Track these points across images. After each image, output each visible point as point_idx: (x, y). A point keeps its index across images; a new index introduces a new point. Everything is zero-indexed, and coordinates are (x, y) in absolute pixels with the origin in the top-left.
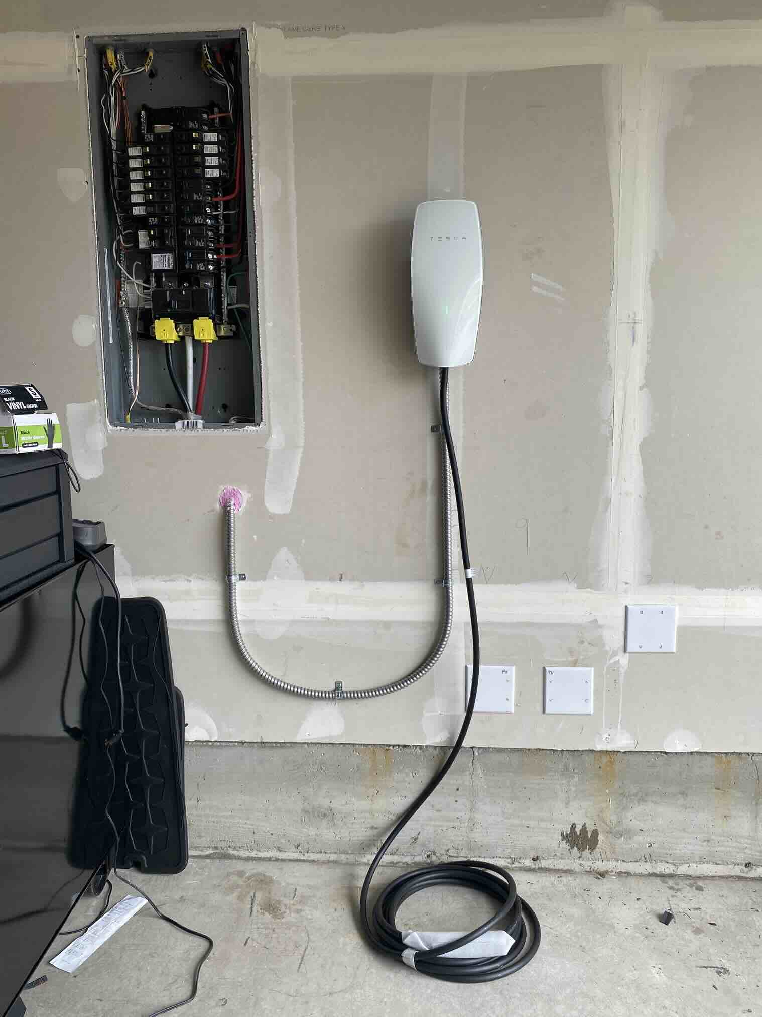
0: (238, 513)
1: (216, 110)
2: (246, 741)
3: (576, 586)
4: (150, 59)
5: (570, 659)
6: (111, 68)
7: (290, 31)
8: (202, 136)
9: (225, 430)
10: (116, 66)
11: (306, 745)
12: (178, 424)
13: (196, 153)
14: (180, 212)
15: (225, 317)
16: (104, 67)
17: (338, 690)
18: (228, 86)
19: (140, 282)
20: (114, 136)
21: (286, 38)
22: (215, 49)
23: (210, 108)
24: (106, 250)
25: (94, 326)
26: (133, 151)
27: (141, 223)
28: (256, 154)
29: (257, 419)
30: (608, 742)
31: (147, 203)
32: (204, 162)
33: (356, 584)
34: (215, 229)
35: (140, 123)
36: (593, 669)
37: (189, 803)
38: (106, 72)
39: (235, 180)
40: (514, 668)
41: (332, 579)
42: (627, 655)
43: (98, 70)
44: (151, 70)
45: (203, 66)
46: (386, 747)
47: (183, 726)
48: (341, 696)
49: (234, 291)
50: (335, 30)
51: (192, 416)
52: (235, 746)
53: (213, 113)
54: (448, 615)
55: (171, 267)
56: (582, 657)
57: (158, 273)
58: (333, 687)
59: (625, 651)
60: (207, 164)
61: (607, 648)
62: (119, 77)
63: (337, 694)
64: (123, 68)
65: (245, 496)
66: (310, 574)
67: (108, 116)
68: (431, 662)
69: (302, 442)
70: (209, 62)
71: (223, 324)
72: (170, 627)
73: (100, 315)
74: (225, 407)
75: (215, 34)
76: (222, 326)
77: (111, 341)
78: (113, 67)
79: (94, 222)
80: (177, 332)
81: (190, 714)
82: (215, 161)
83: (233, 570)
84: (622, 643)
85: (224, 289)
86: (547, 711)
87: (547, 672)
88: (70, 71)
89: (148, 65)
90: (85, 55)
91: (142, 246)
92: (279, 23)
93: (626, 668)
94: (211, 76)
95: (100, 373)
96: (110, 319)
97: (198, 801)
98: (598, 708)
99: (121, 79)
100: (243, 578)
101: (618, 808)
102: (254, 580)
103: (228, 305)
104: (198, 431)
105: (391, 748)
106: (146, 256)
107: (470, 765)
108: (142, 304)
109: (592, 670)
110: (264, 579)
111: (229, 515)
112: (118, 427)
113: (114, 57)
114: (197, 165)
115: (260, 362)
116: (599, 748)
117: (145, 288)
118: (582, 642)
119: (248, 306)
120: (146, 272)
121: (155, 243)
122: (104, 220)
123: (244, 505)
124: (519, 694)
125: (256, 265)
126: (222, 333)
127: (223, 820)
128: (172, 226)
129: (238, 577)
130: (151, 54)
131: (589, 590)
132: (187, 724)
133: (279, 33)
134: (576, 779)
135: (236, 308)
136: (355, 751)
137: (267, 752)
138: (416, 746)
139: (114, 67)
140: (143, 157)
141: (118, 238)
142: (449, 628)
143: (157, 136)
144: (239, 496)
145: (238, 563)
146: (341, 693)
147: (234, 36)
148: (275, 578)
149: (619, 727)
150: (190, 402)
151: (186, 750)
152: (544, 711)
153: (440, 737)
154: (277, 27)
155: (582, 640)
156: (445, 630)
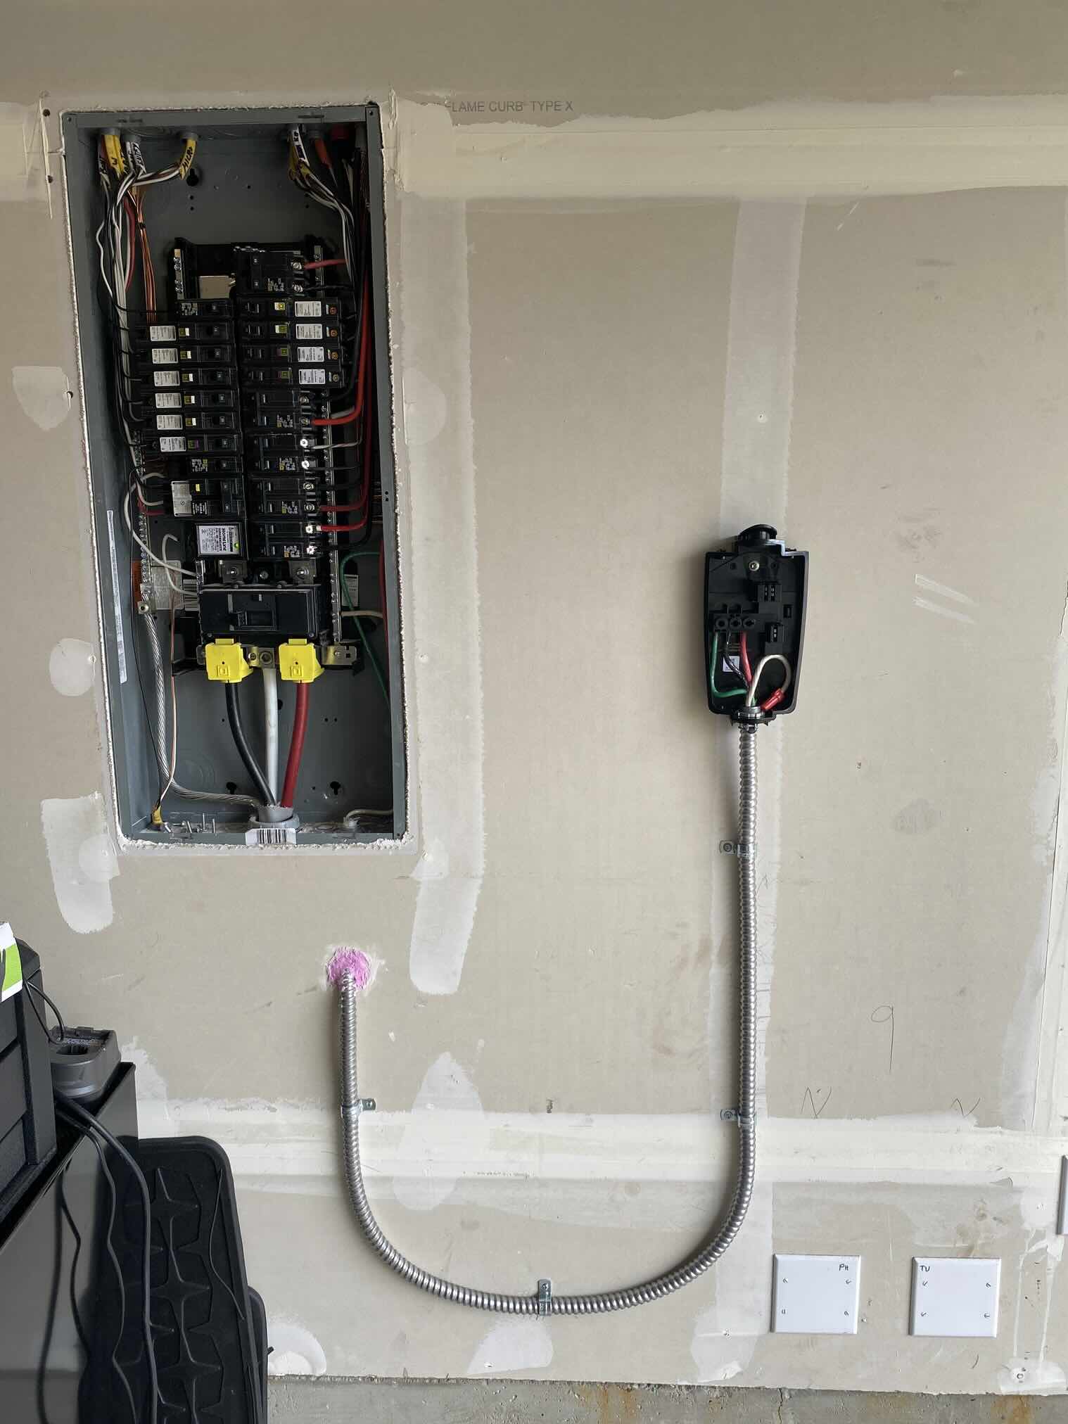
0: (359, 994)
1: (318, 250)
2: (379, 1376)
3: (975, 1121)
4: (189, 153)
5: (959, 1244)
6: (114, 169)
8: (292, 309)
9: (338, 847)
10: (124, 166)
11: (485, 1383)
12: (251, 836)
13: (282, 340)
14: (250, 454)
15: (337, 633)
16: (100, 166)
17: (544, 1297)
18: (341, 211)
19: (176, 565)
20: (122, 301)
21: (455, 124)
22: (316, 135)
23: (306, 246)
24: (110, 514)
25: (90, 659)
26: (159, 333)
27: (178, 466)
28: (396, 346)
29: (397, 825)
30: (1021, 1382)
31: (185, 432)
32: (295, 354)
33: (578, 1118)
34: (318, 475)
35: (172, 274)
36: (1000, 1262)
38: (106, 177)
39: (356, 385)
40: (859, 1260)
41: (533, 1110)
42: (1061, 1239)
43: (88, 173)
44: (192, 171)
45: (292, 167)
46: (627, 1388)
47: (265, 1352)
48: (549, 1308)
49: (353, 584)
51: (275, 811)
52: (356, 1383)
53: (312, 260)
55: (235, 551)
56: (980, 1242)
57: (211, 560)
58: (533, 1289)
59: (1059, 1231)
60: (302, 360)
61: (1027, 1226)
62: (130, 187)
63: (541, 1301)
64: (138, 169)
65: (374, 963)
66: (490, 1104)
67: (110, 264)
68: (712, 1257)
69: (480, 867)
70: (304, 163)
71: (332, 643)
72: (239, 1186)
73: (102, 640)
74: (335, 786)
75: (316, 112)
76: (332, 649)
77: (123, 679)
78: (117, 168)
79: (85, 468)
80: (248, 661)
81: (277, 1331)
82: (318, 354)
83: (353, 1095)
84: (1052, 1218)
85: (335, 582)
86: (917, 1331)
87: (920, 1268)
88: (32, 182)
89: (185, 165)
90: (62, 150)
91: (178, 510)
92: (441, 94)
93: (1059, 1259)
94: (309, 189)
95: (104, 745)
96: (120, 638)
98: (1005, 1326)
99: (134, 190)
100: (370, 1105)
102: (392, 1108)
103: (344, 609)
104: (287, 848)
105: (635, 1387)
106: (188, 528)
107: (775, 1415)
108: (179, 607)
109: (998, 1264)
110: (408, 1108)
111: (345, 1002)
112: (140, 841)
113: (119, 147)
114: (284, 363)
115: (405, 726)
116: (1005, 1389)
117: (185, 576)
118: (983, 1216)
119: (380, 615)
120: (188, 554)
121: (203, 508)
122: (105, 454)
123: (373, 978)
124: (867, 1302)
126: (331, 659)
128: (236, 475)
129: (361, 1105)
130: (191, 143)
131: (999, 1128)
132: (271, 1350)
133: (444, 115)
135: (358, 616)
136: (571, 1392)
137: (416, 1395)
138: (680, 1386)
139: (119, 168)
140: (179, 344)
141: (132, 489)
142: (748, 1193)
143: (206, 306)
144: (363, 965)
145: (361, 1082)
146: (549, 1303)
147: (354, 119)
148: (429, 1106)
149: (1042, 1355)
150: (273, 787)
151: (271, 1389)
152: (910, 1331)
153: (725, 1373)
154: (438, 102)
155: (982, 1212)
156: (740, 1201)
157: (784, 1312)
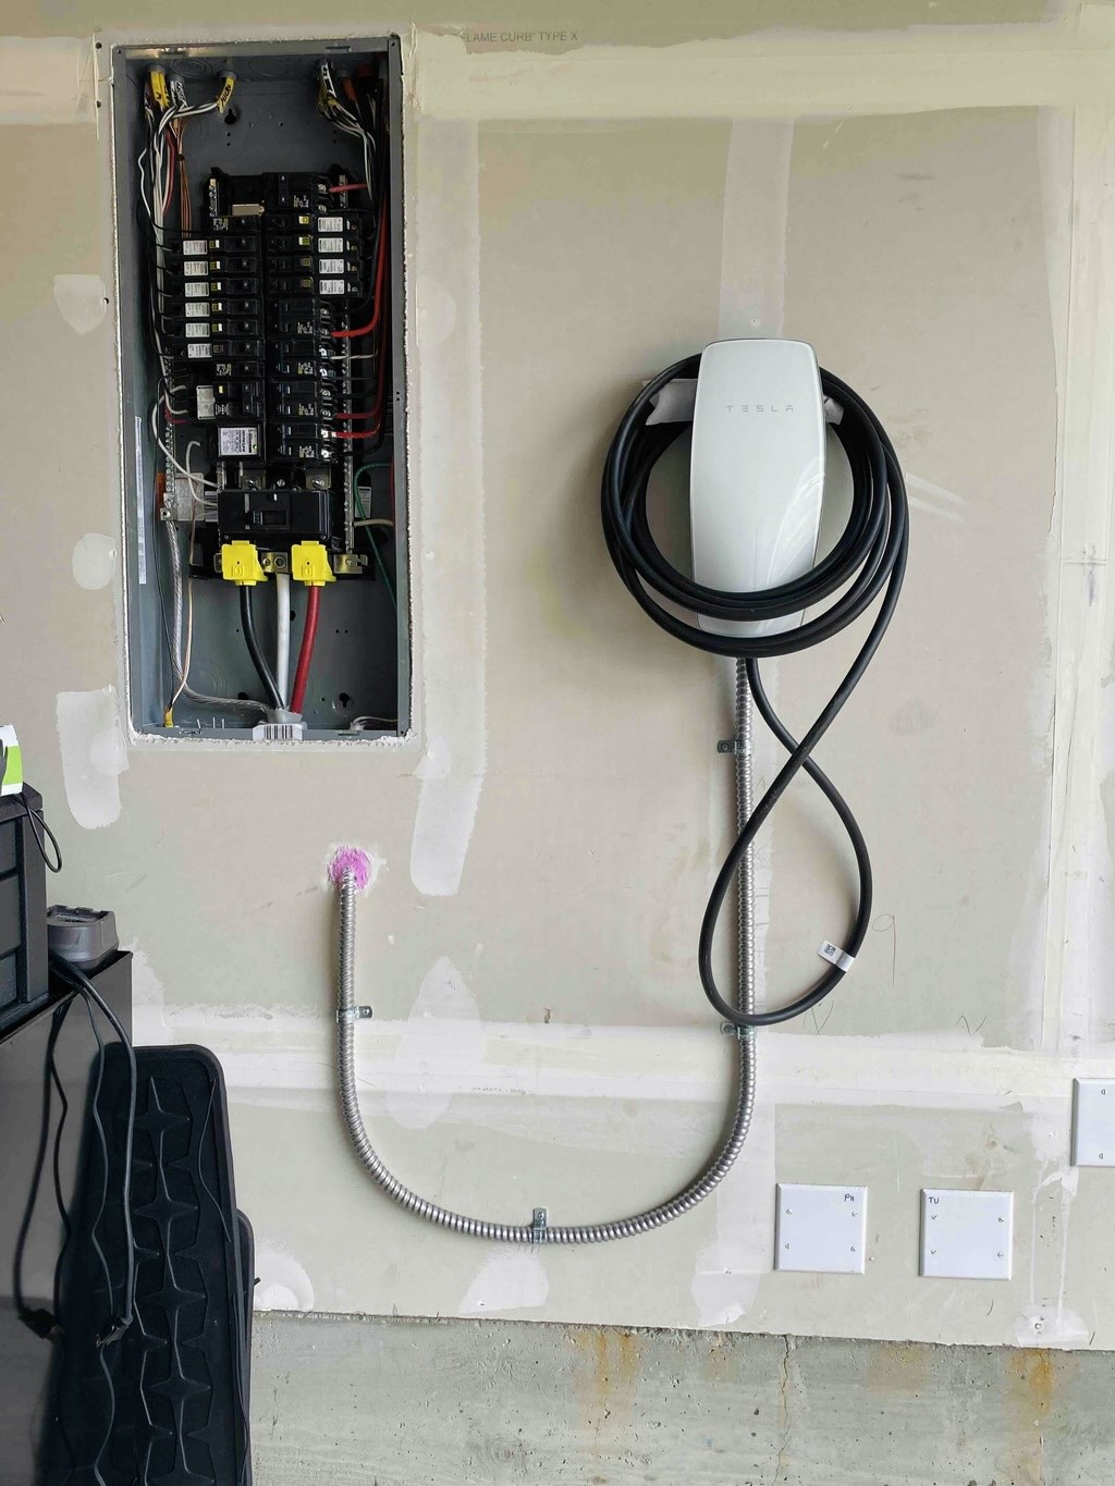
0: (360, 895)
1: (342, 179)
2: (367, 1313)
3: (982, 1040)
4: (227, 89)
5: (970, 1176)
6: (158, 103)
7: (479, 41)
8: (315, 223)
9: (343, 743)
10: (167, 100)
11: (477, 1324)
12: (259, 731)
13: (304, 252)
14: (271, 358)
15: (350, 542)
16: (146, 101)
17: (539, 1225)
18: (365, 138)
19: (199, 477)
20: (159, 220)
21: (469, 52)
22: (344, 74)
23: (332, 177)
24: (138, 420)
25: (111, 553)
26: (192, 247)
27: (202, 372)
28: (410, 255)
29: (401, 722)
30: (1040, 1333)
31: (212, 339)
32: (317, 266)
33: (576, 1030)
34: (335, 386)
35: (207, 200)
36: (1012, 1194)
37: (258, 1427)
38: (150, 111)
39: (373, 302)
40: (865, 1191)
41: (531, 1020)
42: (1076, 1170)
43: (134, 107)
44: (230, 111)
45: (321, 103)
46: (625, 1332)
47: (250, 1284)
48: (543, 1237)
49: (366, 496)
50: (559, 40)
51: (283, 714)
52: (345, 1321)
53: (336, 184)
54: (745, 1093)
55: (254, 452)
56: (991, 1173)
57: (232, 462)
58: (529, 1220)
59: (1072, 1162)
60: (323, 272)
61: (1039, 1156)
62: (172, 119)
63: (536, 1231)
64: (179, 104)
65: (376, 864)
66: (487, 1015)
67: (150, 185)
68: (712, 1179)
69: (481, 767)
70: (332, 95)
71: (344, 552)
72: (232, 1100)
73: (124, 534)
74: (344, 698)
75: (344, 44)
76: (344, 557)
77: (143, 580)
78: (161, 102)
79: (117, 370)
80: (263, 567)
81: (267, 1260)
82: (338, 266)
83: (349, 1000)
84: (1066, 1148)
85: (349, 491)
86: (927, 1271)
87: (928, 1200)
88: (83, 107)
89: (223, 100)
90: (111, 78)
91: (204, 412)
92: (457, 27)
93: (1074, 1194)
94: (334, 119)
95: (120, 639)
96: (141, 540)
97: (274, 1423)
98: (1020, 1267)
99: (176, 122)
100: (367, 1013)
101: (1055, 1455)
102: (387, 1018)
103: (356, 519)
104: (293, 744)
105: (634, 1332)
106: (210, 430)
107: (781, 1368)
108: (200, 517)
109: (1009, 1198)
110: (405, 1017)
111: (345, 899)
112: (150, 735)
113: (163, 83)
114: (306, 273)
115: (410, 622)
116: (1022, 1341)
117: (207, 488)
118: (994, 1144)
119: (390, 523)
120: (209, 460)
121: (225, 409)
122: (137, 366)
123: (373, 879)
124: (875, 1238)
125: (406, 450)
126: (344, 569)
127: (320, 1458)
128: (258, 379)
129: (358, 1012)
130: (230, 82)
131: (1006, 1048)
132: (258, 1280)
133: (457, 44)
134: (978, 1398)
135: (370, 526)
136: (566, 1335)
137: (405, 1335)
138: (680, 1331)
139: (163, 102)
140: (210, 257)
141: (160, 402)
142: (747, 1117)
143: (235, 222)
144: (364, 862)
145: (358, 989)
146: (543, 1232)
147: (379, 49)
148: (426, 1015)
149: (1060, 1304)
150: (282, 689)
151: (255, 1325)
152: (920, 1272)
153: (727, 1316)
154: (455, 33)
155: (992, 1140)
156: (741, 1120)
157: (787, 1246)
